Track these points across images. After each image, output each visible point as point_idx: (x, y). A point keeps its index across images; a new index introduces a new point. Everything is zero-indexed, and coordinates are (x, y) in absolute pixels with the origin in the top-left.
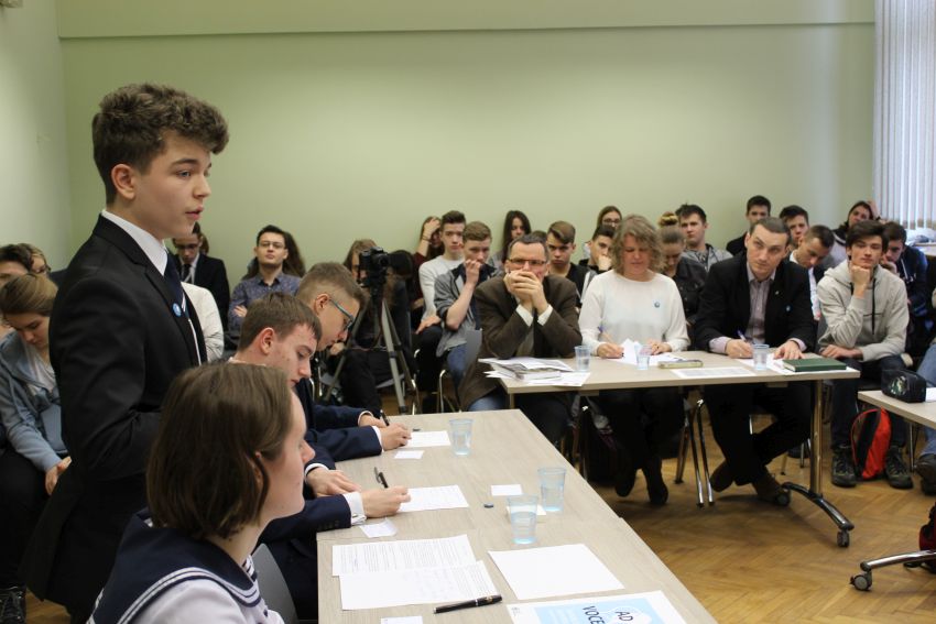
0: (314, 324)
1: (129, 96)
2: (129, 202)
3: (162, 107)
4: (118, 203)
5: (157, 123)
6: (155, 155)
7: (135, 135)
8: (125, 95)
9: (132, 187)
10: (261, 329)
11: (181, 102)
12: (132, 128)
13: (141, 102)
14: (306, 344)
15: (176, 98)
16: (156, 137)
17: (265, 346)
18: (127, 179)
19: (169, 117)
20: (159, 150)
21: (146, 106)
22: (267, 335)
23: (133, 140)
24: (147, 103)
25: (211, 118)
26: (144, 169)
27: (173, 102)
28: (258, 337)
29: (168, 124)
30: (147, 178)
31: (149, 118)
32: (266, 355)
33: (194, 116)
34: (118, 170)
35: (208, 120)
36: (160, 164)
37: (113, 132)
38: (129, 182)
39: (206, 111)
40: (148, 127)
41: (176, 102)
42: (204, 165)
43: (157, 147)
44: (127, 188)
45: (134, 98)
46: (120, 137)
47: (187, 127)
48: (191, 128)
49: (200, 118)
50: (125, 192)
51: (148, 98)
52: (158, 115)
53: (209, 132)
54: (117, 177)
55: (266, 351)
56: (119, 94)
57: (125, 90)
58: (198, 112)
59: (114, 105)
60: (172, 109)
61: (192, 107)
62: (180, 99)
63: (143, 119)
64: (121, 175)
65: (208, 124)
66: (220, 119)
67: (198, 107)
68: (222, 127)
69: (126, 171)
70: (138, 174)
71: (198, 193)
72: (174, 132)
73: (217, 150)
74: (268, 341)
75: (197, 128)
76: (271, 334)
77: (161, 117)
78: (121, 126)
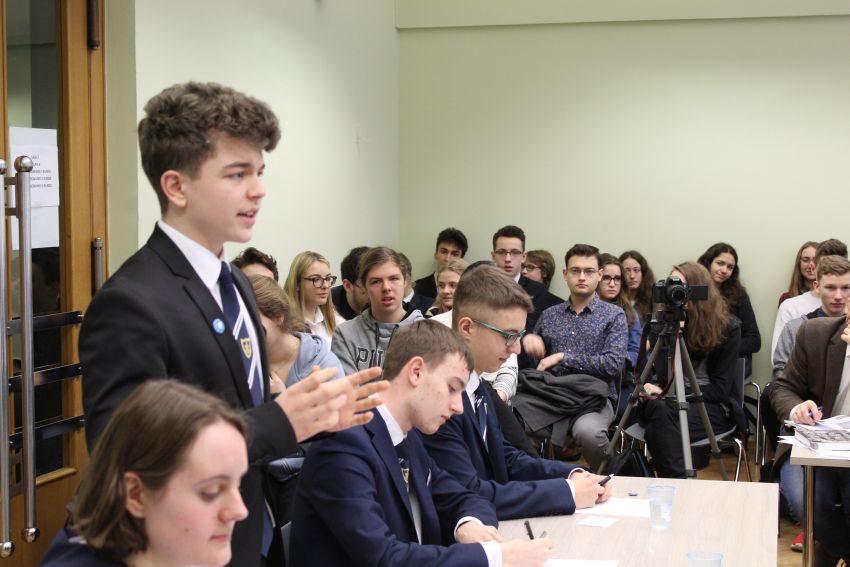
0: (466, 355)
1: (173, 99)
2: (182, 210)
3: (208, 108)
4: (170, 212)
5: (204, 125)
6: (205, 159)
7: (182, 138)
8: (170, 98)
9: (183, 193)
10: (408, 359)
11: (227, 102)
12: (179, 133)
13: (186, 104)
14: (459, 376)
15: (221, 97)
16: (204, 140)
17: (413, 378)
18: (177, 185)
19: (217, 118)
20: (209, 153)
21: (191, 108)
22: (415, 365)
23: (181, 144)
24: (193, 104)
25: (260, 115)
26: (194, 174)
27: (219, 101)
28: (405, 369)
29: (216, 126)
30: (198, 183)
31: (195, 120)
32: (414, 387)
33: (243, 115)
34: (167, 178)
35: (258, 118)
36: (211, 168)
37: (160, 138)
38: (179, 189)
39: (256, 109)
40: (195, 130)
41: (222, 101)
42: (257, 166)
43: (206, 151)
44: (178, 195)
45: (178, 100)
46: (166, 143)
47: (235, 127)
48: (240, 128)
49: (249, 116)
50: (177, 199)
51: (194, 98)
52: (204, 117)
53: (259, 131)
54: (167, 185)
55: (415, 383)
56: (162, 97)
57: (169, 93)
58: (247, 110)
59: (158, 109)
60: (219, 109)
61: (240, 105)
62: (227, 97)
63: (189, 122)
64: (171, 182)
65: (257, 122)
66: (270, 115)
67: (245, 104)
68: (273, 124)
69: (176, 178)
70: (188, 180)
71: (253, 194)
72: (223, 134)
73: (269, 148)
74: (417, 372)
75: (246, 127)
76: (420, 364)
77: (208, 120)
78: (167, 131)
